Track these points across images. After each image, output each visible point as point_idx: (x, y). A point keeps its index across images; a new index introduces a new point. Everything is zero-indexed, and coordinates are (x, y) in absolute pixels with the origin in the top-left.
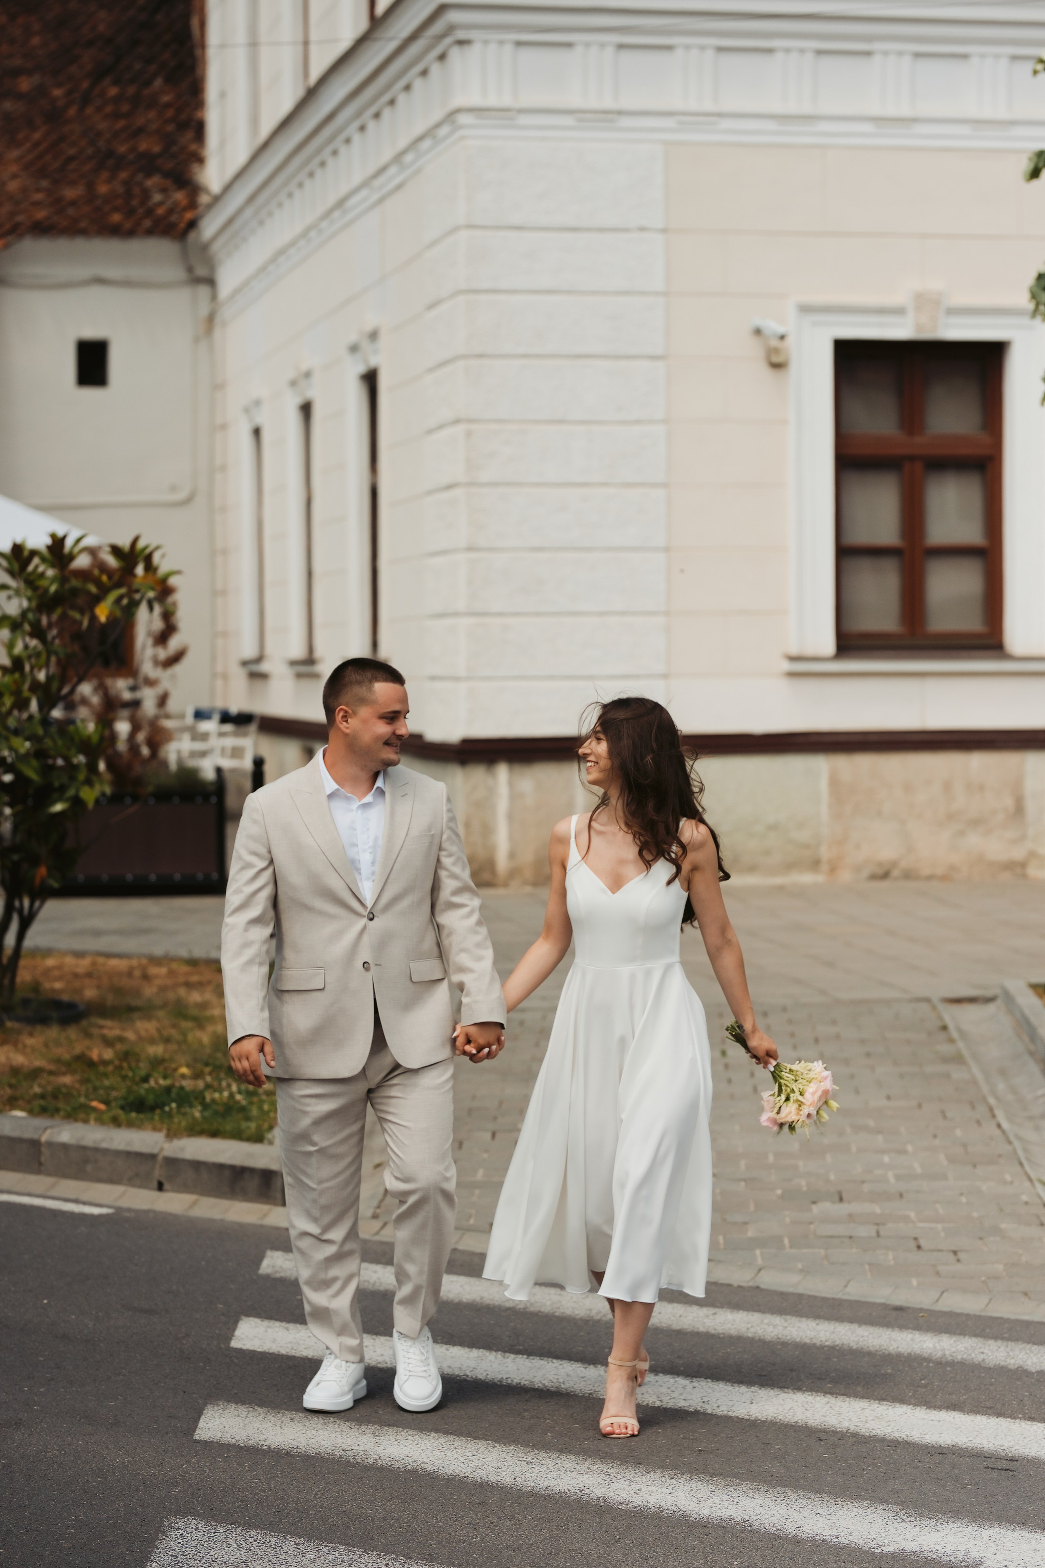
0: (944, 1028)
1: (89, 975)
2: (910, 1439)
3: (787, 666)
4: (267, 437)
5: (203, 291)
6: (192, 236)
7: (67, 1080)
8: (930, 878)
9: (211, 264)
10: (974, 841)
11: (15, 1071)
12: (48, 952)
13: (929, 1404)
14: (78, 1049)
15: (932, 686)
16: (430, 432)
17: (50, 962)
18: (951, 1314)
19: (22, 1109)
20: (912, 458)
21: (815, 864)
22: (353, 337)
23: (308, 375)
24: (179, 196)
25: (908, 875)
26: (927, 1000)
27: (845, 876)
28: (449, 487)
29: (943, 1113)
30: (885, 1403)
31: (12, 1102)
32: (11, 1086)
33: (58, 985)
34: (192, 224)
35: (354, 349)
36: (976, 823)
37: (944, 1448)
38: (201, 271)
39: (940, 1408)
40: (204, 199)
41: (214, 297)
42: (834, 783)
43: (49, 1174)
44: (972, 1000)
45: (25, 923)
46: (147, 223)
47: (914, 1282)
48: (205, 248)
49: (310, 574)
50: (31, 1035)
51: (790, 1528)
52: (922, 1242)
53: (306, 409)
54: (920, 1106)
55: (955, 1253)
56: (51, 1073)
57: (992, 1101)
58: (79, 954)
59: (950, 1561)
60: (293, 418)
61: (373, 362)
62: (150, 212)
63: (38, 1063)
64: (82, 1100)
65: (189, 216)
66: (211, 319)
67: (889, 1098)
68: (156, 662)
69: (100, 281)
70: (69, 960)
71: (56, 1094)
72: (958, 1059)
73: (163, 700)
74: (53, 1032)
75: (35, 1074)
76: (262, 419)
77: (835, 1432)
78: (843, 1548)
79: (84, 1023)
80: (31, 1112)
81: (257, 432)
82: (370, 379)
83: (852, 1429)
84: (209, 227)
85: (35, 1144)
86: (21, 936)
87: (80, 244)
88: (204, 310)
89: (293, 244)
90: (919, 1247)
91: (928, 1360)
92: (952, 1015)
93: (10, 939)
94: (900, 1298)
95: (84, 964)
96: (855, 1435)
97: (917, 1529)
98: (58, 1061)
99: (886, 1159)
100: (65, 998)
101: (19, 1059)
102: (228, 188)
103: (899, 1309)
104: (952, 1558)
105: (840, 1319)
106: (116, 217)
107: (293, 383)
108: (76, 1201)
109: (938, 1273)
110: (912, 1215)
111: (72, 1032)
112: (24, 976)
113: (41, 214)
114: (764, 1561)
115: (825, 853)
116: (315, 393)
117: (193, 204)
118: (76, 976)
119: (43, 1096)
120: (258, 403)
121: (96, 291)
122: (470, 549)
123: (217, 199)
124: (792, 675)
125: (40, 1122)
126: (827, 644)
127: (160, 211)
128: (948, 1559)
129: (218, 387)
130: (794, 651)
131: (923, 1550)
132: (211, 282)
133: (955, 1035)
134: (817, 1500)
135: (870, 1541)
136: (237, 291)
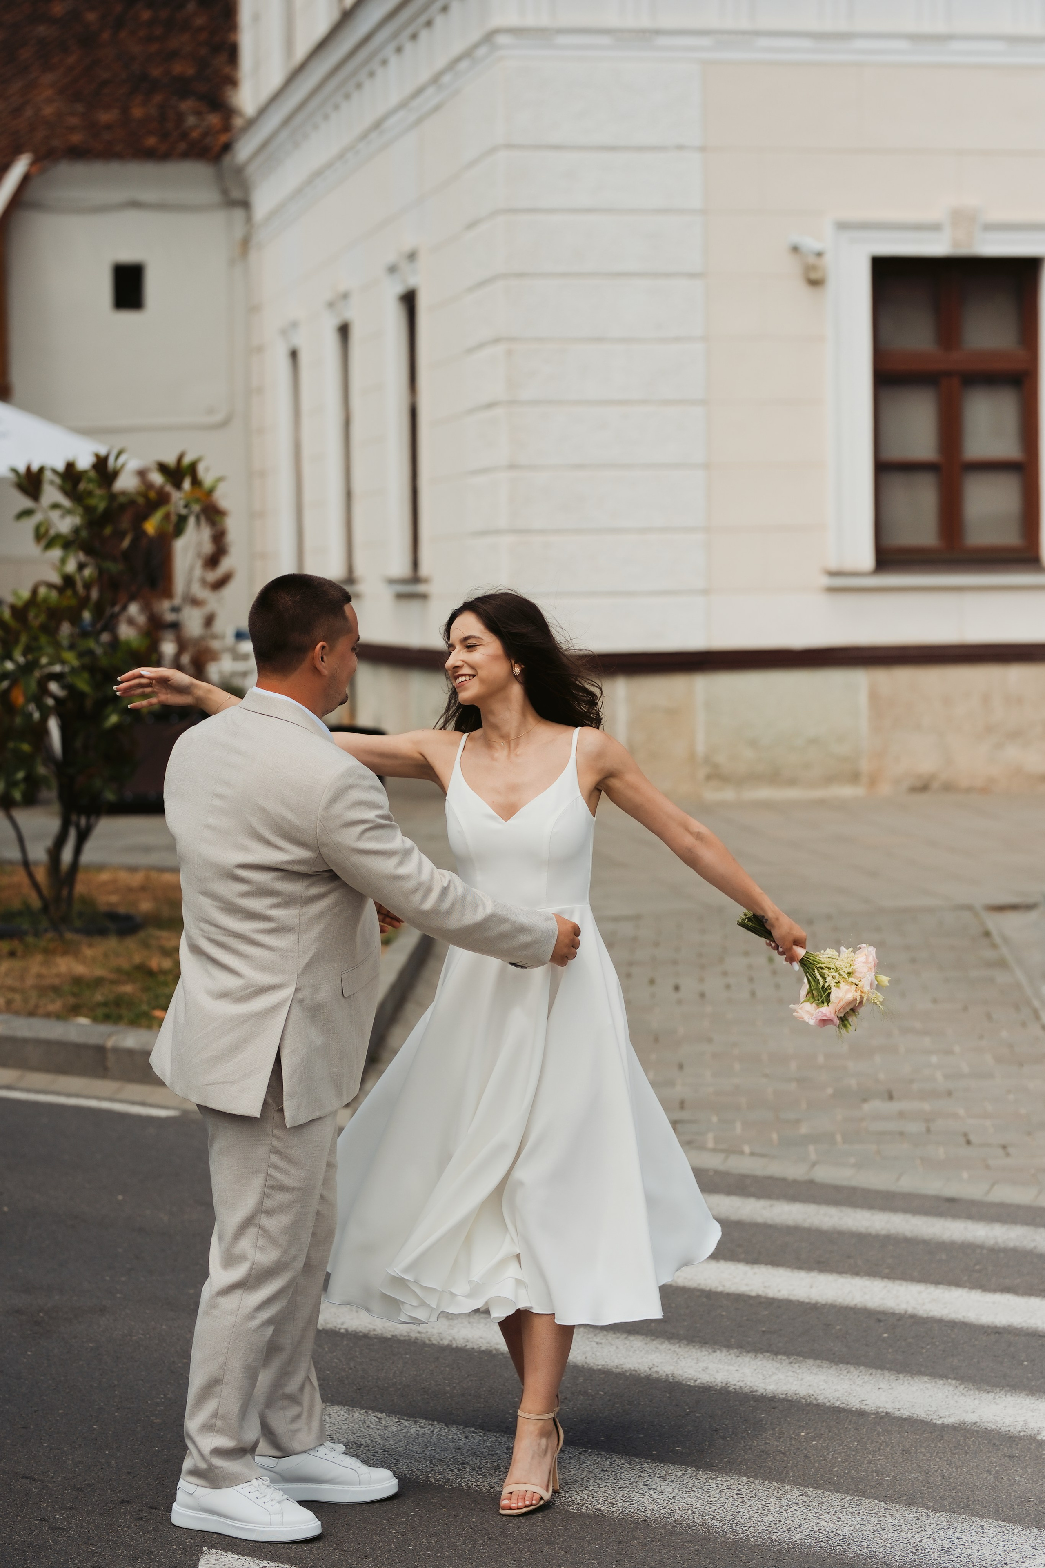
0: (987, 934)
1: (143, 888)
2: (966, 1320)
3: (826, 581)
4: (304, 358)
5: (238, 214)
6: (227, 159)
7: (128, 988)
8: (969, 790)
9: (245, 186)
10: (1013, 753)
11: (77, 981)
12: (101, 868)
13: (985, 1288)
14: (137, 959)
15: (970, 601)
16: (470, 351)
17: (105, 876)
18: (1002, 1205)
19: (86, 1016)
20: (948, 374)
21: (854, 777)
22: (391, 257)
23: (345, 296)
24: (214, 119)
25: (948, 787)
26: (969, 908)
27: (885, 789)
28: (490, 406)
29: (989, 1017)
30: (941, 1286)
31: (75, 1010)
32: (74, 995)
33: (114, 899)
34: (227, 147)
35: (392, 269)
36: (1016, 735)
37: (999, 1328)
38: (236, 194)
39: (994, 1291)
40: (238, 122)
41: (249, 220)
42: (874, 697)
43: (114, 1078)
44: (1014, 907)
45: (83, 837)
46: (182, 146)
47: (965, 1175)
48: (239, 171)
49: (349, 495)
50: (90, 946)
51: (854, 1403)
52: (972, 1138)
53: (344, 331)
54: (965, 1009)
55: (1004, 1147)
56: (112, 982)
57: (1036, 1003)
58: (133, 869)
59: (1009, 1431)
60: (331, 340)
61: (412, 281)
62: (184, 136)
63: (99, 972)
64: (145, 1007)
65: (223, 138)
66: (246, 244)
67: (935, 1001)
68: (204, 582)
69: (135, 204)
70: (123, 876)
71: (119, 1002)
72: (1002, 964)
73: (209, 621)
74: (112, 943)
75: (98, 982)
76: (300, 340)
77: (893, 1314)
78: (905, 1419)
79: (142, 934)
80: (95, 1019)
81: (294, 354)
82: (409, 300)
83: (910, 1310)
84: (244, 150)
85: (100, 1050)
86: (78, 850)
87: (115, 168)
88: (239, 232)
89: (329, 165)
90: (969, 1142)
91: (981, 1247)
92: (993, 922)
93: (67, 855)
94: (952, 1190)
95: (137, 879)
96: (913, 1317)
97: (977, 1402)
98: (119, 970)
99: (934, 1059)
100: (122, 910)
101: (80, 969)
102: (263, 111)
103: (951, 1200)
104: (1012, 1429)
105: (894, 1209)
106: (151, 141)
107: (331, 305)
108: (143, 1104)
109: (988, 1167)
110: (961, 1112)
111: (131, 943)
112: (80, 888)
113: (76, 138)
114: (830, 1432)
115: (865, 766)
116: (353, 314)
117: (227, 127)
118: (130, 890)
119: (105, 1004)
120: (294, 325)
121: (133, 216)
122: (512, 467)
123: (251, 123)
124: (832, 590)
125: (104, 1028)
126: (866, 558)
127: (195, 134)
128: (1007, 1429)
129: (254, 309)
130: (833, 565)
131: (983, 1421)
132: (245, 204)
133: (997, 939)
134: (878, 1375)
135: (932, 1413)
136: (273, 214)
